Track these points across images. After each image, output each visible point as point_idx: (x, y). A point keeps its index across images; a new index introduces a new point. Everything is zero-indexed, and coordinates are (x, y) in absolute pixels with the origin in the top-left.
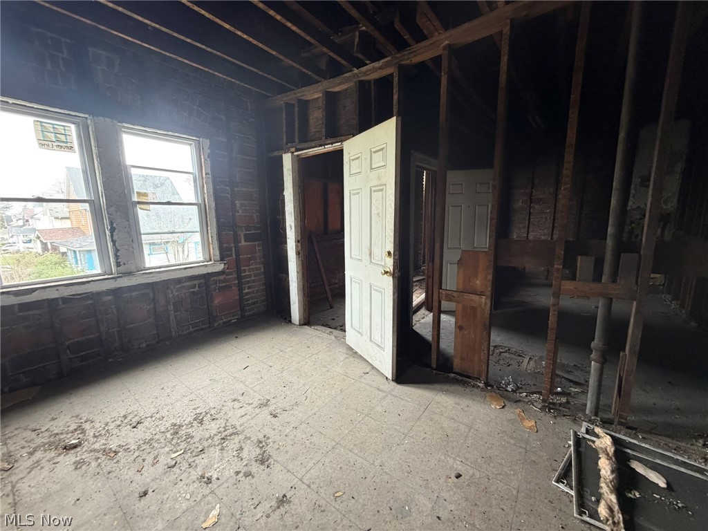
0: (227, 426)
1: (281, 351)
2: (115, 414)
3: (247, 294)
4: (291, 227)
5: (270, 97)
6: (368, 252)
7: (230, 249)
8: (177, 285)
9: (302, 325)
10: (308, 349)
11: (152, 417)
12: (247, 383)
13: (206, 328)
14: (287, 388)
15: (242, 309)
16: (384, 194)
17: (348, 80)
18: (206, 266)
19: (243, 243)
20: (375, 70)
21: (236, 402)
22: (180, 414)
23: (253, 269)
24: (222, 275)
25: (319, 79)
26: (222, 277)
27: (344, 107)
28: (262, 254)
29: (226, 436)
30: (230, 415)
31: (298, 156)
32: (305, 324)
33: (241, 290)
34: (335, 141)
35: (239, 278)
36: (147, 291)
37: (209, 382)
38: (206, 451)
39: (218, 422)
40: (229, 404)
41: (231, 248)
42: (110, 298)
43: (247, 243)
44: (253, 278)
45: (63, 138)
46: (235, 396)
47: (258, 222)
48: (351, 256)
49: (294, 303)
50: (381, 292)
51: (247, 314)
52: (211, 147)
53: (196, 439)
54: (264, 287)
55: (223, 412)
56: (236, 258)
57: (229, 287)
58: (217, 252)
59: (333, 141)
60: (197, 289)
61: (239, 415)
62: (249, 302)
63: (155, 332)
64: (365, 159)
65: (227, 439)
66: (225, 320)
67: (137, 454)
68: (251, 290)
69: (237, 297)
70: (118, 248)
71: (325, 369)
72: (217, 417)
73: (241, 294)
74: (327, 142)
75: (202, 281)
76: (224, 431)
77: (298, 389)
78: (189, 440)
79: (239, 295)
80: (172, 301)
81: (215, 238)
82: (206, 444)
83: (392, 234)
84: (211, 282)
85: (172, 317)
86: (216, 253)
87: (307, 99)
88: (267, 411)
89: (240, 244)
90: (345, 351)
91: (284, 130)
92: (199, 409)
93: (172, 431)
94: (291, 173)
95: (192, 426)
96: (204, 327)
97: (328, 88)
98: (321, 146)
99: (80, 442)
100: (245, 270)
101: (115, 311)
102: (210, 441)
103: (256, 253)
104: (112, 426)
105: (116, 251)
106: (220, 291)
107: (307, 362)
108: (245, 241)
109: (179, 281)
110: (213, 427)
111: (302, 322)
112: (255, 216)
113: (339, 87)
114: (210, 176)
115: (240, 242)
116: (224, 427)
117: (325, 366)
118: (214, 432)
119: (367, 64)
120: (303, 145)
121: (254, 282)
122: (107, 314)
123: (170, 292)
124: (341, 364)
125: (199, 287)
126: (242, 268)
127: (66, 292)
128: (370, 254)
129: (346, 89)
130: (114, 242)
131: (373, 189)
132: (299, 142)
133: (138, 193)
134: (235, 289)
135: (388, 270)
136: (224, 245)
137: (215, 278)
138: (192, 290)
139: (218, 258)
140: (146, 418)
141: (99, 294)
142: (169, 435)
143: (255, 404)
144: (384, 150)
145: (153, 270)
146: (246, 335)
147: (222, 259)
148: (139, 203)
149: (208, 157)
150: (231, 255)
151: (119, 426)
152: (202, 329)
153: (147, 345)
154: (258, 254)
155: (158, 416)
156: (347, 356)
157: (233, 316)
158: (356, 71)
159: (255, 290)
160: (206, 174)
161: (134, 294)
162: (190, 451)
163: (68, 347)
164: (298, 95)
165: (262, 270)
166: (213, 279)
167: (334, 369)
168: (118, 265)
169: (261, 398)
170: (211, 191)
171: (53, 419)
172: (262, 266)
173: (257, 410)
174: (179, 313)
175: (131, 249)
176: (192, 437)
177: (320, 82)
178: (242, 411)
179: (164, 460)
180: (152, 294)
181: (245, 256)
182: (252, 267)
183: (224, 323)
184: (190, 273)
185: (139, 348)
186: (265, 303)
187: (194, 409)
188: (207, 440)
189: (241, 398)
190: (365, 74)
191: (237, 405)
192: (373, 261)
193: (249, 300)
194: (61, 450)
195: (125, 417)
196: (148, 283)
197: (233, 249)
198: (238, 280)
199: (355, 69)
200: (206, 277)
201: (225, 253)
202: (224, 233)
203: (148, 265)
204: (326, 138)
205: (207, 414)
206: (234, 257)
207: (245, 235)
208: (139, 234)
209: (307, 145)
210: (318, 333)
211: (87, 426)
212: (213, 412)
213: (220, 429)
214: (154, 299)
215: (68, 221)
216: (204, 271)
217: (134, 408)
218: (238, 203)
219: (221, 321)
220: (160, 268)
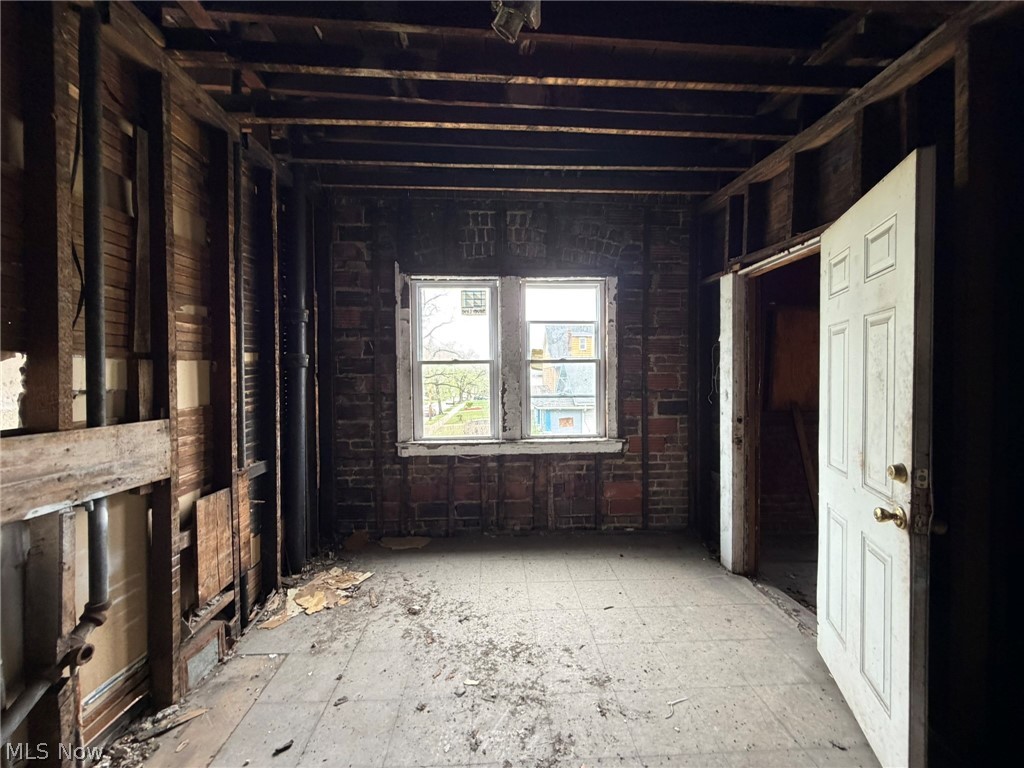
0: (537, 683)
1: (675, 606)
2: (456, 597)
3: (655, 493)
4: (727, 395)
5: (710, 195)
6: (859, 459)
7: (635, 423)
8: (561, 461)
9: (739, 574)
10: (727, 624)
11: (479, 618)
12: (597, 633)
13: (591, 529)
14: (650, 675)
15: (646, 514)
16: (891, 330)
17: (842, 115)
18: (597, 442)
19: (656, 415)
20: (903, 70)
21: (567, 654)
22: (503, 632)
23: (669, 457)
24: (621, 458)
25: (782, 138)
26: (619, 462)
27: (836, 169)
28: (686, 434)
29: (528, 697)
30: (549, 669)
31: (746, 275)
32: (745, 574)
33: (646, 485)
34: (810, 235)
35: (645, 466)
36: (528, 464)
37: (554, 606)
38: (497, 701)
39: (533, 669)
40: (558, 651)
41: (637, 421)
42: (494, 464)
43: (663, 417)
44: (667, 471)
45: (479, 302)
46: (571, 645)
47: (682, 384)
48: (829, 463)
49: (726, 529)
50: (884, 561)
51: (654, 524)
52: (618, 286)
53: (498, 677)
54: (686, 489)
55: (545, 658)
56: (643, 436)
57: (629, 477)
58: (615, 425)
59: (806, 237)
60: (584, 472)
61: (559, 677)
62: (659, 507)
63: (531, 516)
64: (856, 257)
65: (526, 703)
66: (618, 525)
67: (445, 654)
68: (663, 489)
69: (639, 495)
70: (507, 411)
71: (739, 681)
72: (535, 660)
73: (645, 492)
74: (795, 241)
75: (592, 462)
76: (531, 688)
77: (666, 689)
78: (491, 672)
79: (643, 493)
80: (553, 481)
81: (614, 405)
82: (504, 691)
83: (908, 424)
84: (604, 467)
85: (551, 502)
86: (613, 427)
87: (766, 179)
88: (596, 696)
89: (650, 417)
90: (806, 666)
91: (727, 238)
92: (524, 637)
93: (484, 649)
94: (731, 305)
95: (504, 656)
96: (587, 525)
97: (801, 146)
98: (783, 250)
99: (419, 611)
100: (655, 457)
101: (496, 480)
102: (509, 690)
103: (676, 432)
104: (447, 608)
105: (505, 414)
106: (614, 481)
107: (710, 648)
108: (660, 413)
109: (563, 457)
110: (523, 672)
111: (739, 569)
112: (678, 376)
113: (825, 134)
114: (614, 324)
115: (652, 414)
116: (533, 683)
117: (742, 675)
118: (520, 681)
119: (883, 68)
120: (754, 256)
121: (668, 478)
122: (490, 482)
123: (552, 469)
124: (783, 689)
125: (587, 470)
126: (651, 453)
127: (461, 452)
128: (864, 464)
129: (841, 135)
130: (503, 404)
131: (870, 319)
132: (747, 253)
133: (534, 351)
134: (637, 483)
135: (899, 512)
136: (627, 417)
137: (610, 461)
138: (578, 472)
139: (615, 433)
140: (475, 616)
141: (485, 459)
142: (480, 650)
143: (589, 673)
144: (892, 232)
145: (536, 440)
146: (636, 557)
147: (621, 435)
148: (532, 361)
149: (615, 299)
150: (636, 431)
151: (452, 612)
152: (586, 528)
153: (521, 529)
154: (679, 435)
155: (485, 620)
156: (807, 679)
157: (631, 522)
158: (857, 92)
159: (670, 489)
160: (610, 321)
161: (517, 464)
162: (483, 688)
163: (456, 507)
164: (751, 177)
165: (685, 460)
166: (606, 461)
167: (759, 691)
168: (504, 429)
169: (602, 669)
170: (614, 342)
171: (420, 576)
172: (685, 453)
173: (585, 685)
174: (559, 499)
175: (518, 414)
176: (496, 671)
177: (786, 142)
178: (566, 673)
179: (459, 682)
180: (532, 468)
181: (658, 436)
182: (667, 453)
183: (616, 528)
184: (577, 450)
185: (513, 530)
186: (687, 515)
187: (519, 634)
188: (507, 687)
189: (576, 652)
190: (877, 89)
191: (566, 659)
192: (868, 481)
193: (658, 504)
194: (405, 611)
195: (461, 604)
196: (531, 455)
197: (640, 423)
198: (643, 469)
199: (856, 90)
200: (599, 457)
201: (626, 428)
202: (628, 399)
203: (532, 435)
204: (794, 235)
205: (527, 649)
206: (640, 434)
207: (660, 404)
208: (528, 397)
209: (759, 254)
210: (764, 600)
211: (433, 597)
212: (535, 651)
213: (528, 682)
214: (534, 474)
215: (541, 379)
216: (595, 449)
217: (473, 598)
218: (652, 357)
219: (613, 525)
220: (545, 438)
